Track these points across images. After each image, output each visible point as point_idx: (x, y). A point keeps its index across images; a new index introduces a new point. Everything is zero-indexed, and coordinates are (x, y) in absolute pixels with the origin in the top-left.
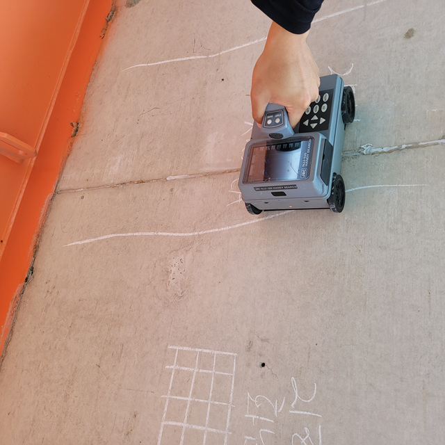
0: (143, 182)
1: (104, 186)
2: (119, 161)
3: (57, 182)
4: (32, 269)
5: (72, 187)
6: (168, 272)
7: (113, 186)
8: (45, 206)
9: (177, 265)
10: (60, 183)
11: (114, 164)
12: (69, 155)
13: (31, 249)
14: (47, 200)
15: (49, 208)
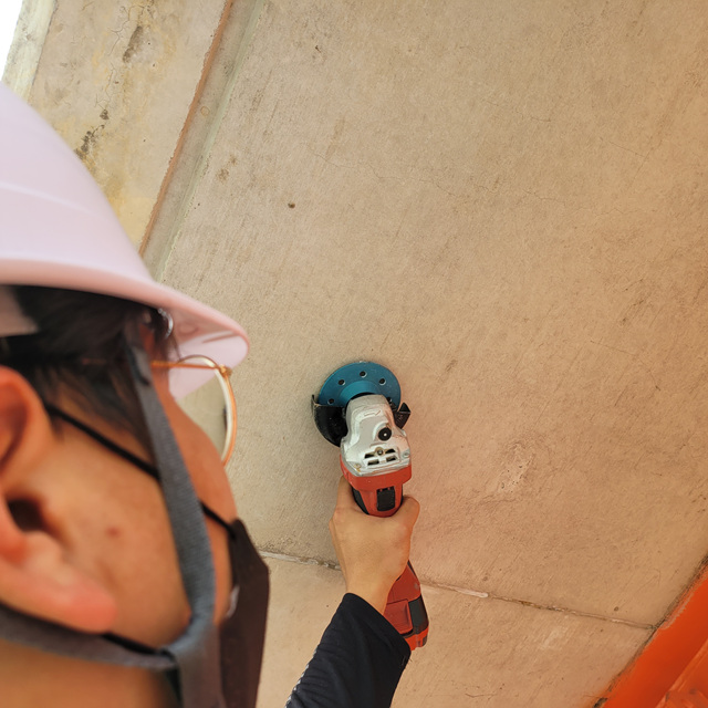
0: (522, 603)
1: (579, 614)
2: (547, 642)
3: (649, 644)
5: (627, 628)
6: (526, 477)
7: (567, 610)
9: (510, 483)
10: (644, 639)
11: (555, 640)
12: (619, 675)
14: (672, 621)
15: (671, 610)
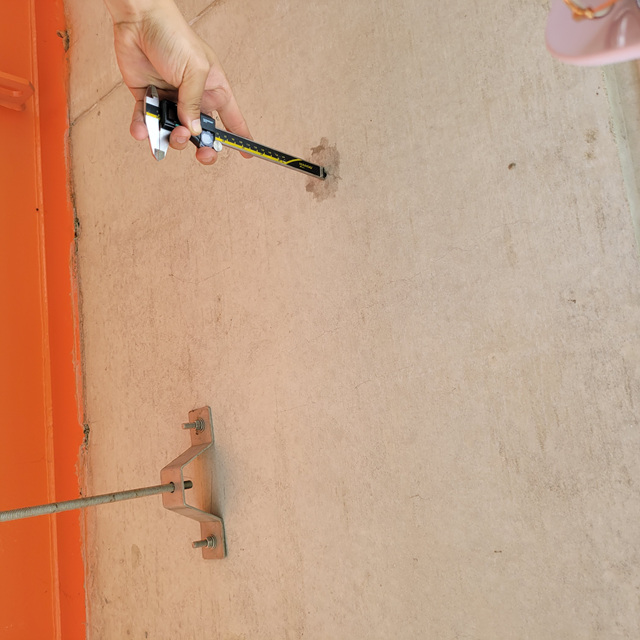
3: (67, 113)
4: (77, 220)
5: (85, 108)
8: (66, 147)
10: (72, 112)
12: (69, 75)
13: (69, 200)
14: (65, 140)
15: (70, 145)
